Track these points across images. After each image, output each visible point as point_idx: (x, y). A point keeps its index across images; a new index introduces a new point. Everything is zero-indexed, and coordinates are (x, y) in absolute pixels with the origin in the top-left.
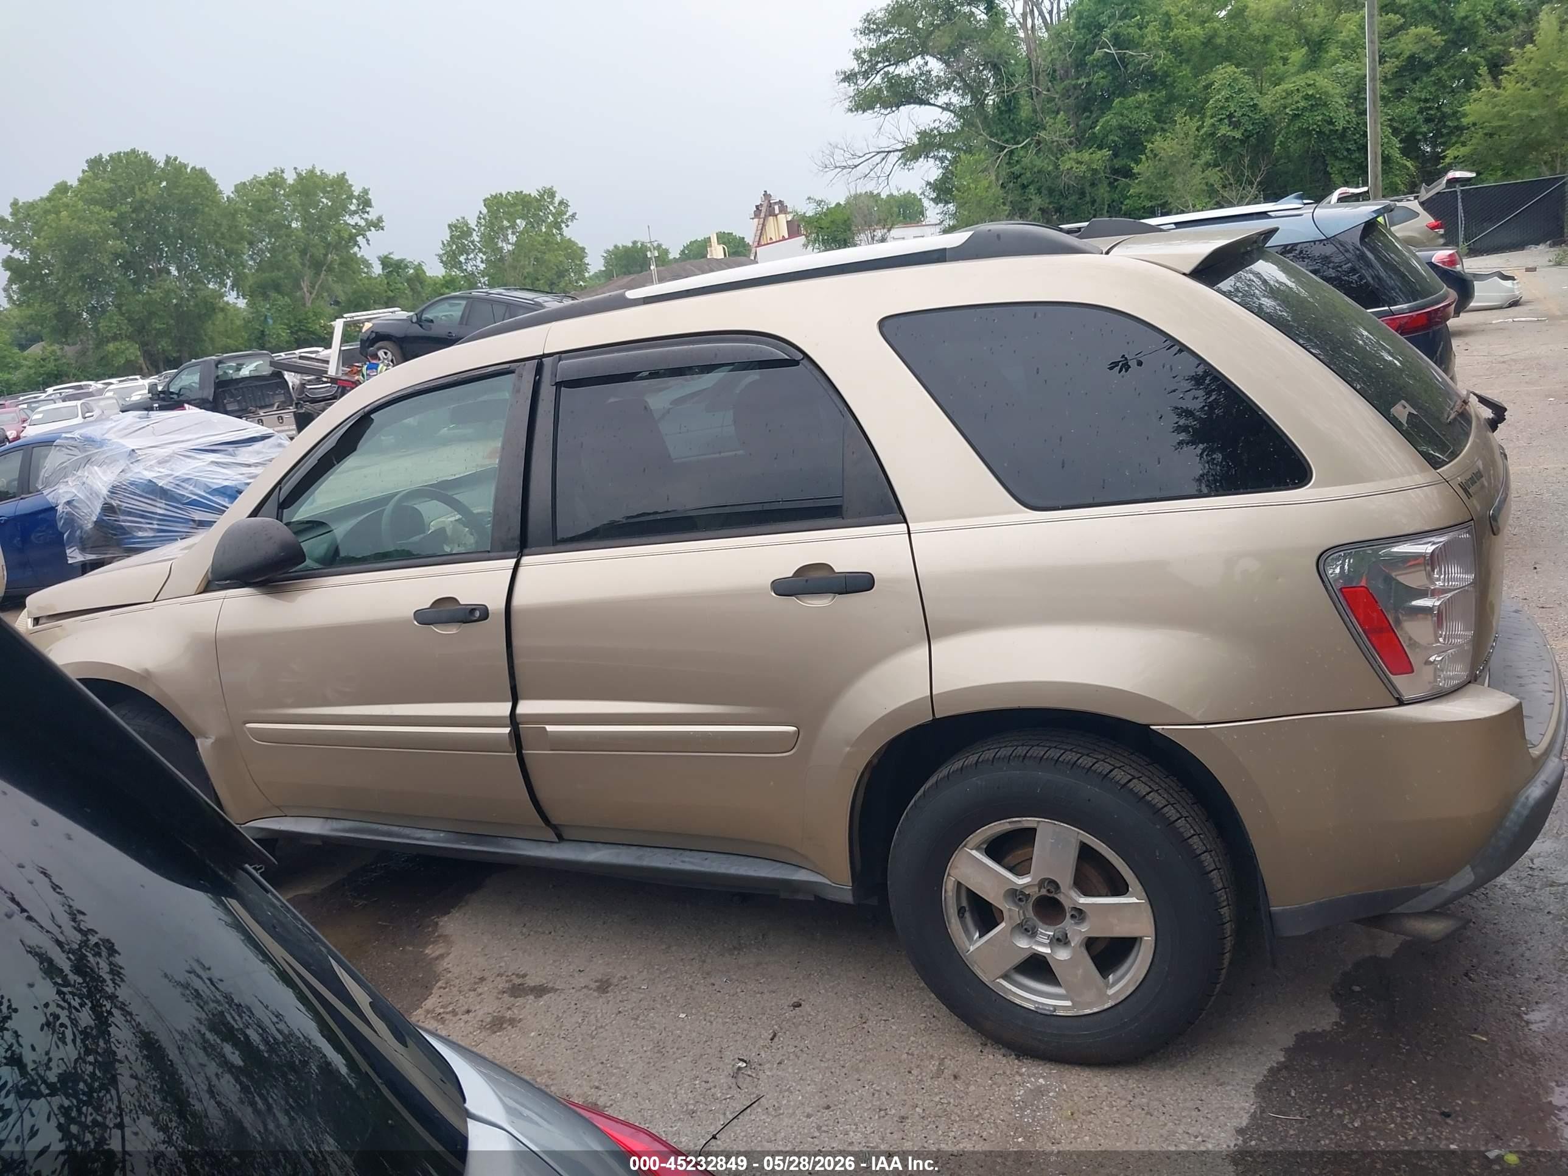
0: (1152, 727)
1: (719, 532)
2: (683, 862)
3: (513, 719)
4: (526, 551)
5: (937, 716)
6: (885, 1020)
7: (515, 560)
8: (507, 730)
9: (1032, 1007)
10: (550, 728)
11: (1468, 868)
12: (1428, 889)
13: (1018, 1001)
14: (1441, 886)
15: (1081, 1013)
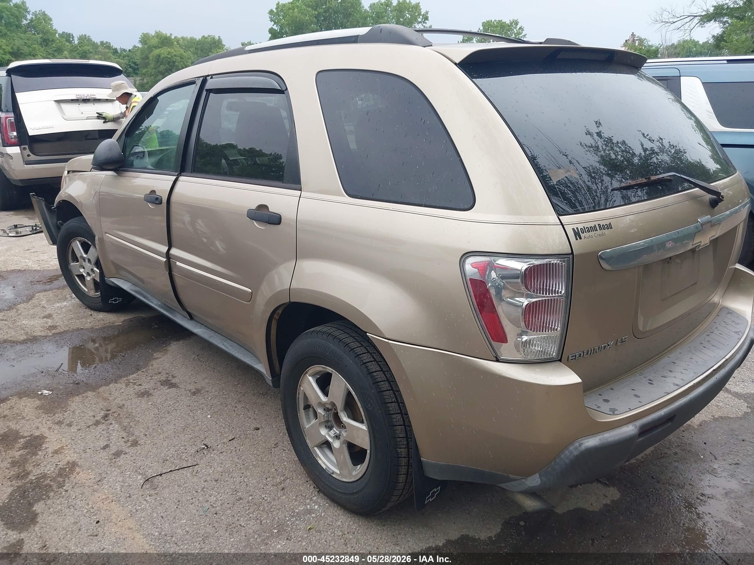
0: (367, 334)
1: (241, 179)
2: (223, 344)
3: (168, 255)
4: (182, 174)
5: (291, 301)
6: (284, 450)
7: (175, 177)
8: (164, 260)
9: (324, 467)
10: (178, 263)
11: (537, 475)
12: (515, 480)
13: (320, 462)
14: (523, 480)
15: (342, 479)
